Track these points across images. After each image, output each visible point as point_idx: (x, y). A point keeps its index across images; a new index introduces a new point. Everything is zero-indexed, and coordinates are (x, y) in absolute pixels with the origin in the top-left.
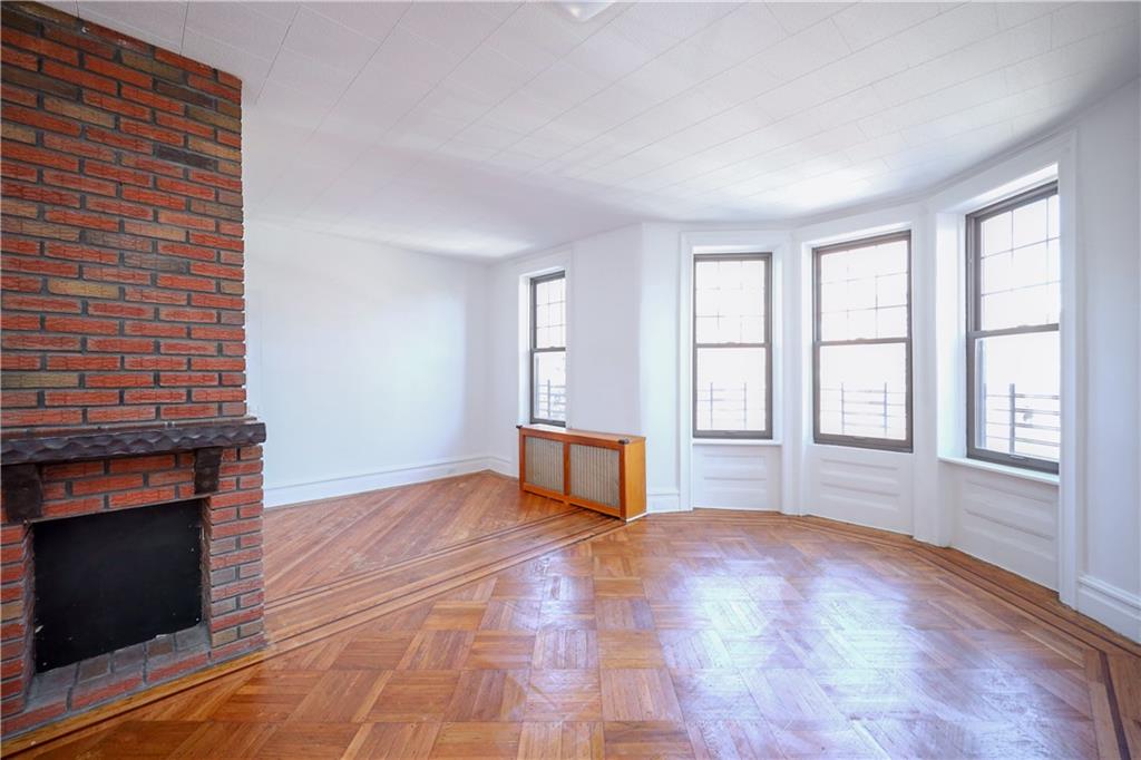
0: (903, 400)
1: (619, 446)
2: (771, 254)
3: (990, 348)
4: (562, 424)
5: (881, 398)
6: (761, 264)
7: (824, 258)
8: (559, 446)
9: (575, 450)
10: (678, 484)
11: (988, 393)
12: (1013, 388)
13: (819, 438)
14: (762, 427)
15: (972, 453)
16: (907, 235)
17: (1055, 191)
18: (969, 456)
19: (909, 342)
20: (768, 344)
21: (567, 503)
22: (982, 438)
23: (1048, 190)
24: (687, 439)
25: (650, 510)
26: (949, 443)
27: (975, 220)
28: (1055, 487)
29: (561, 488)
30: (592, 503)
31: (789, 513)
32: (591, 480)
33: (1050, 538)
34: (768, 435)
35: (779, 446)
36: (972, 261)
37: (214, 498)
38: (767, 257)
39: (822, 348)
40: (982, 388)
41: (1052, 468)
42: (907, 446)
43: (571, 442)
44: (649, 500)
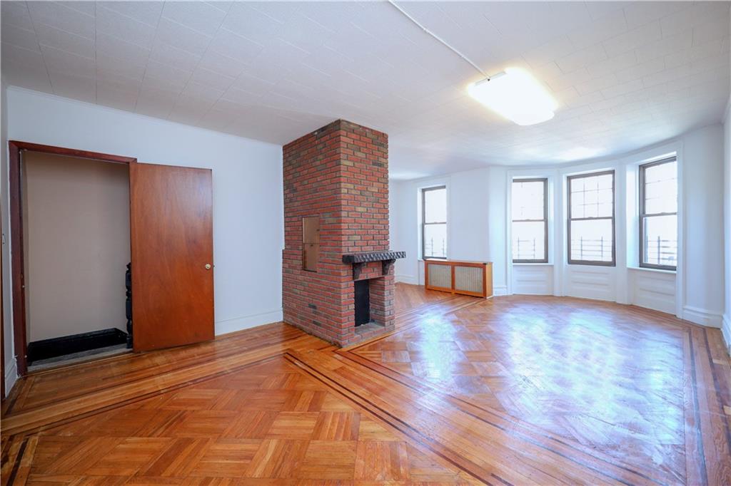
0: (611, 244)
1: (483, 266)
2: (547, 179)
3: (649, 222)
4: (445, 258)
5: (600, 243)
6: (542, 183)
7: (573, 181)
8: (449, 268)
9: (457, 269)
10: (506, 284)
11: (649, 239)
12: (659, 238)
13: (570, 262)
14: (543, 258)
15: (642, 265)
16: (613, 172)
17: (675, 160)
18: (640, 266)
19: (613, 218)
20: (546, 220)
21: (453, 293)
22: (646, 259)
23: (673, 159)
24: (510, 264)
25: (494, 295)
26: (631, 261)
27: (643, 168)
28: (675, 274)
29: (450, 287)
30: (467, 292)
31: (557, 295)
32: (466, 281)
33: (673, 295)
34: (546, 260)
35: (552, 266)
36: (641, 185)
37: (386, 277)
38: (545, 180)
39: (572, 222)
40: (646, 238)
41: (674, 268)
42: (613, 264)
43: (454, 265)
44: (494, 290)
